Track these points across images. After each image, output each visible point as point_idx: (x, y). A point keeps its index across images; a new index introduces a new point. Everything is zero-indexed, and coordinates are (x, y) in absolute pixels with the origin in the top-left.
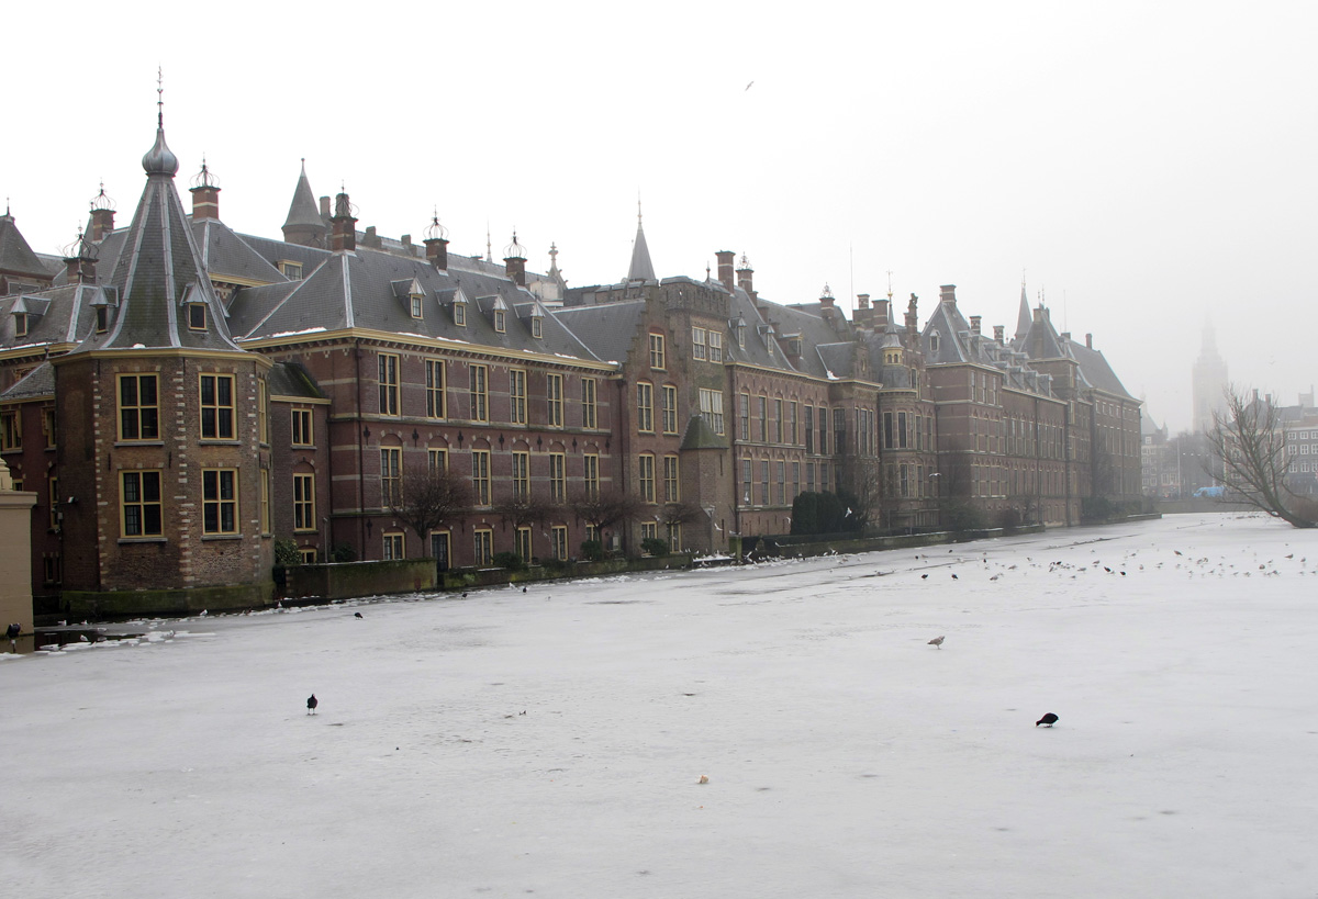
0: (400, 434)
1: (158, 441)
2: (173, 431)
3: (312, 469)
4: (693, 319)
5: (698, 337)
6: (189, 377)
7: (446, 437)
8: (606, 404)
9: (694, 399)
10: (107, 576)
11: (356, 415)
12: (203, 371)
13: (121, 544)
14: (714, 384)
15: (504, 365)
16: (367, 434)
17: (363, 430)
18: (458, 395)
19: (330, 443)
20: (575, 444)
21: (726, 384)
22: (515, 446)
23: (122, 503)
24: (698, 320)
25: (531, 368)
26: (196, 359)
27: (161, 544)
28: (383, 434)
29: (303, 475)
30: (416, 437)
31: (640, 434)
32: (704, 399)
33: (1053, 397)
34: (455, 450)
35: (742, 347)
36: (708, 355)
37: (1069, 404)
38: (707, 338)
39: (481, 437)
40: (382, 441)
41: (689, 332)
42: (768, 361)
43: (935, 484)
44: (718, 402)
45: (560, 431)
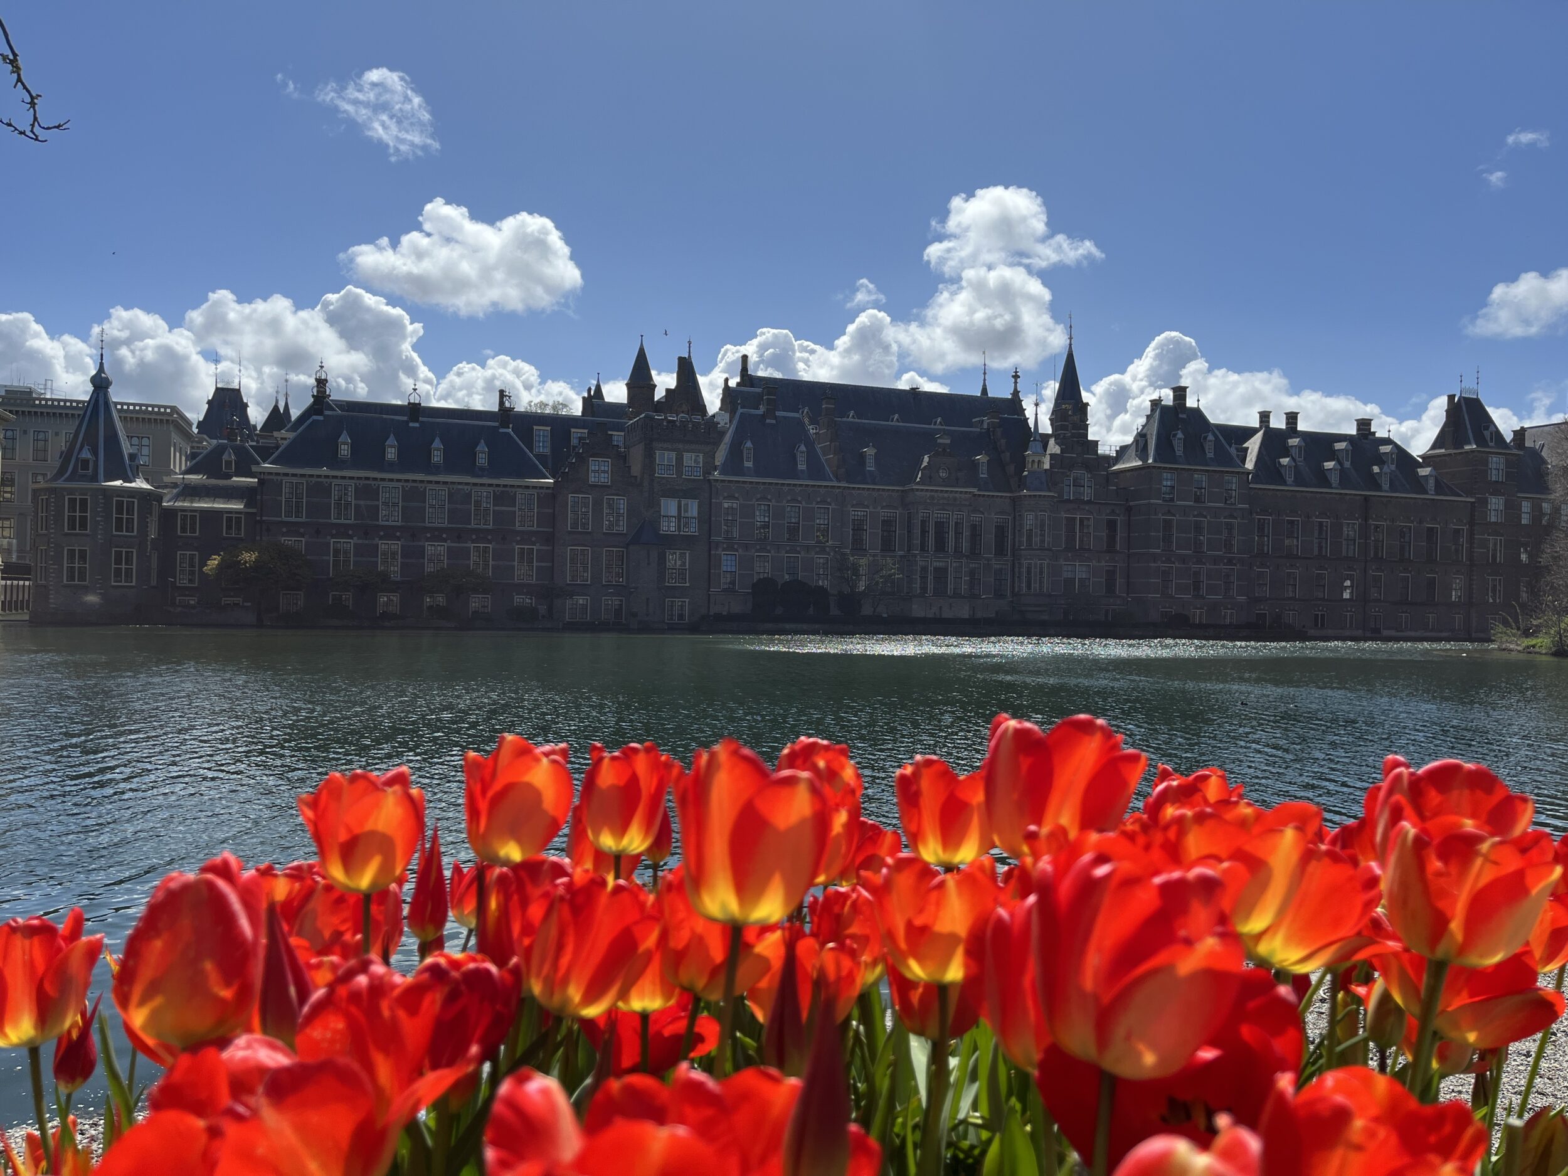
0: (302, 530)
1: (48, 532)
4: (657, 445)
5: (665, 457)
7: (351, 532)
9: (654, 506)
11: (259, 518)
12: (69, 494)
13: (36, 586)
14: (686, 494)
16: (268, 530)
17: (265, 527)
18: (366, 506)
19: (255, 534)
20: (505, 539)
22: (428, 539)
23: (39, 564)
24: (667, 445)
25: (455, 486)
28: (285, 530)
31: (570, 532)
32: (670, 507)
33: (1437, 493)
34: (360, 541)
35: (749, 464)
36: (679, 472)
37: (1485, 502)
38: (680, 459)
39: (390, 533)
40: (283, 535)
41: (649, 455)
42: (794, 473)
43: (1119, 581)
44: (693, 508)
45: (487, 530)
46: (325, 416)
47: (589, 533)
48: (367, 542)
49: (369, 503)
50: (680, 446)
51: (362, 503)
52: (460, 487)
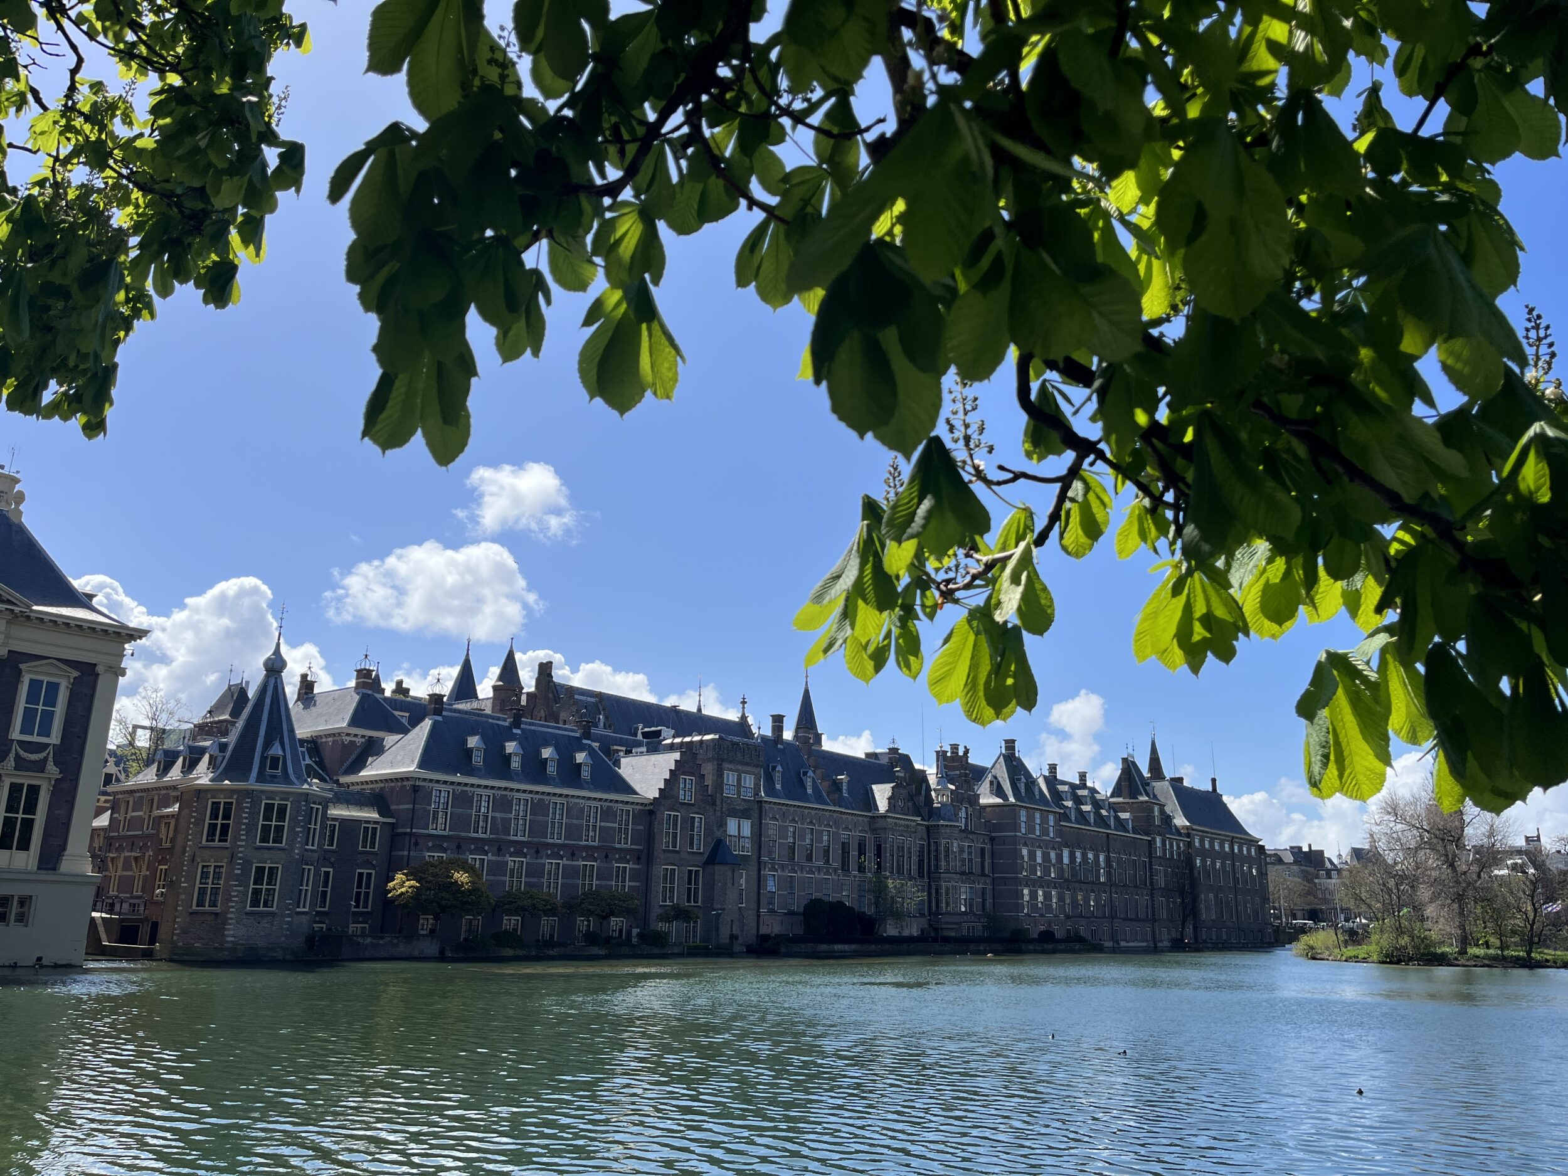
0: (445, 845)
1: (227, 844)
2: (237, 838)
3: (374, 867)
4: (726, 765)
5: (730, 778)
6: (255, 803)
7: (486, 848)
8: (641, 828)
9: (722, 824)
10: (178, 935)
11: (408, 830)
12: (267, 799)
13: (191, 913)
14: (743, 814)
15: (545, 797)
16: (416, 844)
17: (413, 841)
18: (502, 819)
19: (391, 849)
20: (607, 856)
21: (756, 815)
22: (548, 857)
23: (198, 885)
24: (731, 766)
25: (570, 800)
26: (262, 792)
27: (216, 914)
28: (430, 844)
29: (365, 871)
30: (459, 847)
31: (664, 851)
32: (732, 826)
33: (1134, 833)
34: (494, 858)
35: (778, 787)
36: (739, 793)
37: (1154, 839)
38: (739, 780)
39: (518, 849)
40: (429, 850)
41: (720, 775)
42: (804, 797)
43: (989, 902)
44: (747, 828)
45: (593, 847)
46: (444, 717)
47: (677, 852)
48: (499, 859)
49: (504, 815)
50: (740, 767)
51: (498, 815)
52: (577, 801)
